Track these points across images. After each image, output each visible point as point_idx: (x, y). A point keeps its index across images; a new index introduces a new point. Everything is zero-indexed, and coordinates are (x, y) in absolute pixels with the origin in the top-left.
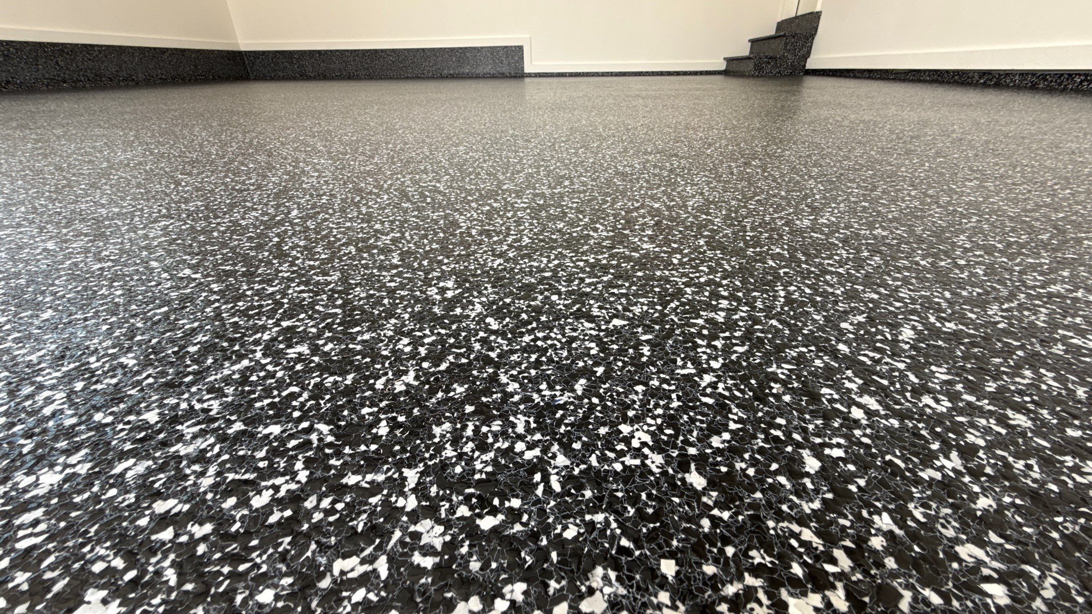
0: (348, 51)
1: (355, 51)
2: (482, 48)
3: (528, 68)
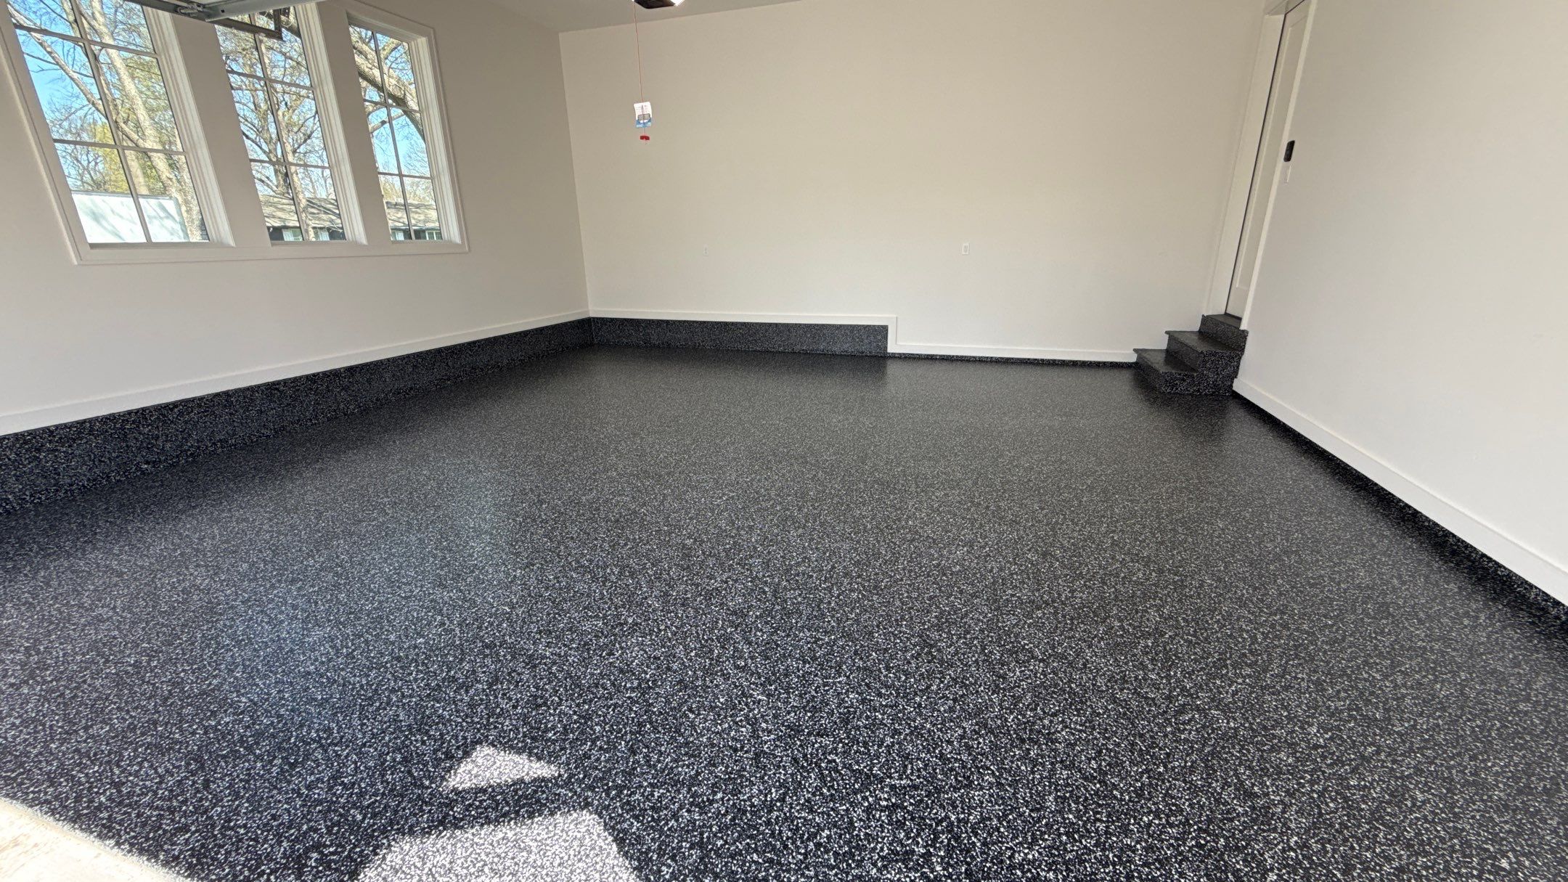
2: (841, 326)
3: (892, 348)
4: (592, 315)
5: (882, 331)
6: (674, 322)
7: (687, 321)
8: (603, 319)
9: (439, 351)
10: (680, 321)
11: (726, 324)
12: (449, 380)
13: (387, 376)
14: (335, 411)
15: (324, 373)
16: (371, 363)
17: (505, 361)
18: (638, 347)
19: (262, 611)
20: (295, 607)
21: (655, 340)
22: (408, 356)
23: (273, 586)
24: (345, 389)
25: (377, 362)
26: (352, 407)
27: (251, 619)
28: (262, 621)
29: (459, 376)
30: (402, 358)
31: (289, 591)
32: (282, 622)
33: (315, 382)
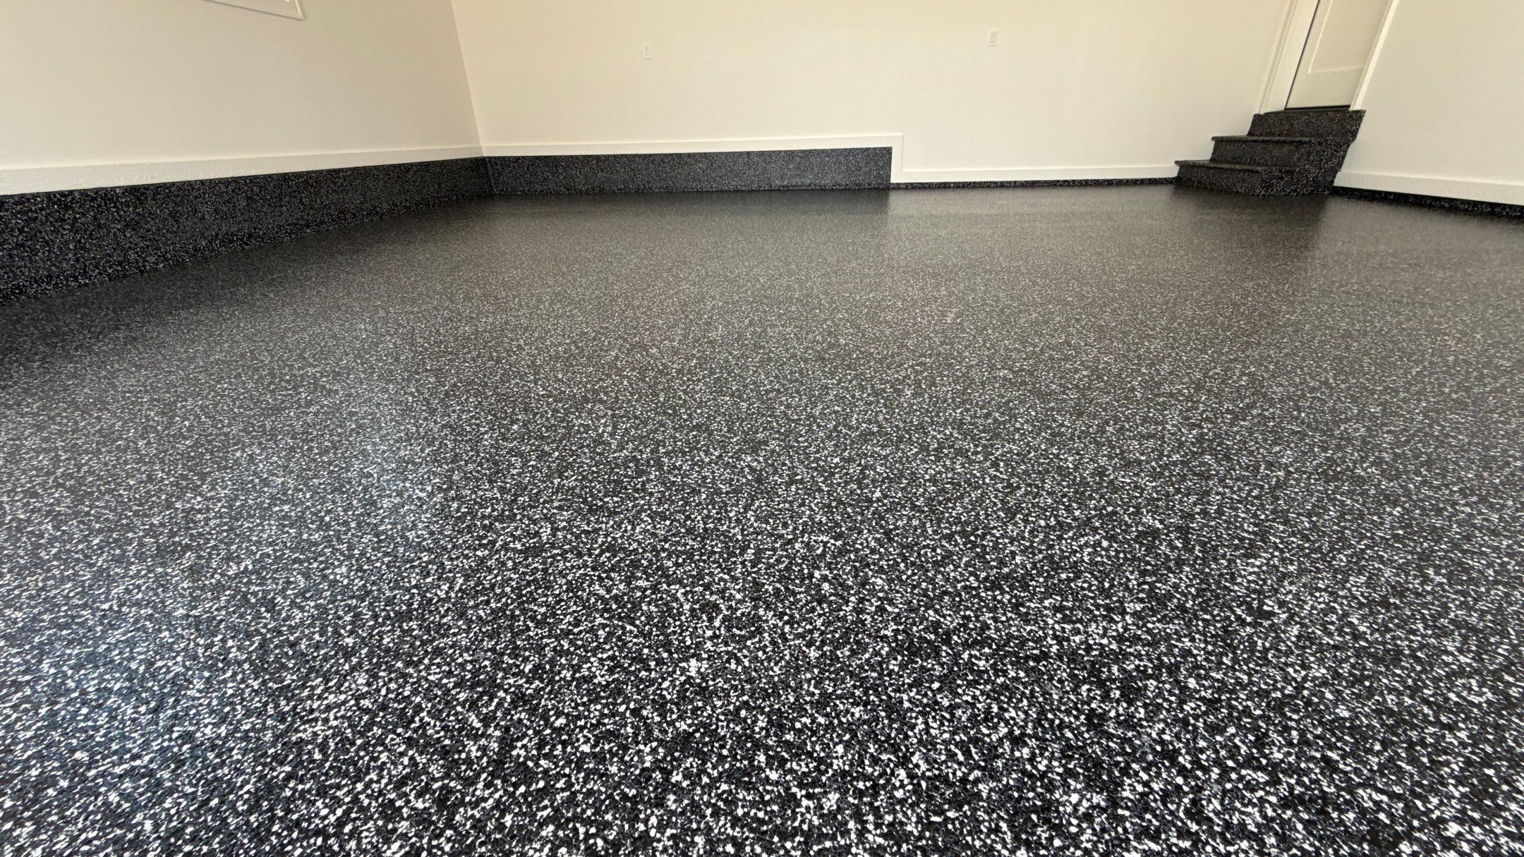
0: (640, 156)
1: (650, 155)
2: (833, 150)
3: (898, 175)
4: (486, 154)
5: (883, 156)
6: (607, 157)
7: (626, 156)
8: (504, 158)
9: (285, 177)
10: (615, 156)
11: (679, 156)
12: (308, 226)
13: (206, 209)
14: (120, 264)
15: (83, 193)
16: (173, 184)
17: (385, 206)
18: (558, 194)
19: (92, 658)
20: (204, 626)
21: (581, 183)
22: (235, 180)
23: (103, 576)
24: (132, 225)
25: (184, 183)
26: (152, 259)
27: (58, 690)
28: (104, 692)
29: (323, 222)
30: (227, 182)
31: (162, 582)
32: (179, 684)
33: (67, 208)
